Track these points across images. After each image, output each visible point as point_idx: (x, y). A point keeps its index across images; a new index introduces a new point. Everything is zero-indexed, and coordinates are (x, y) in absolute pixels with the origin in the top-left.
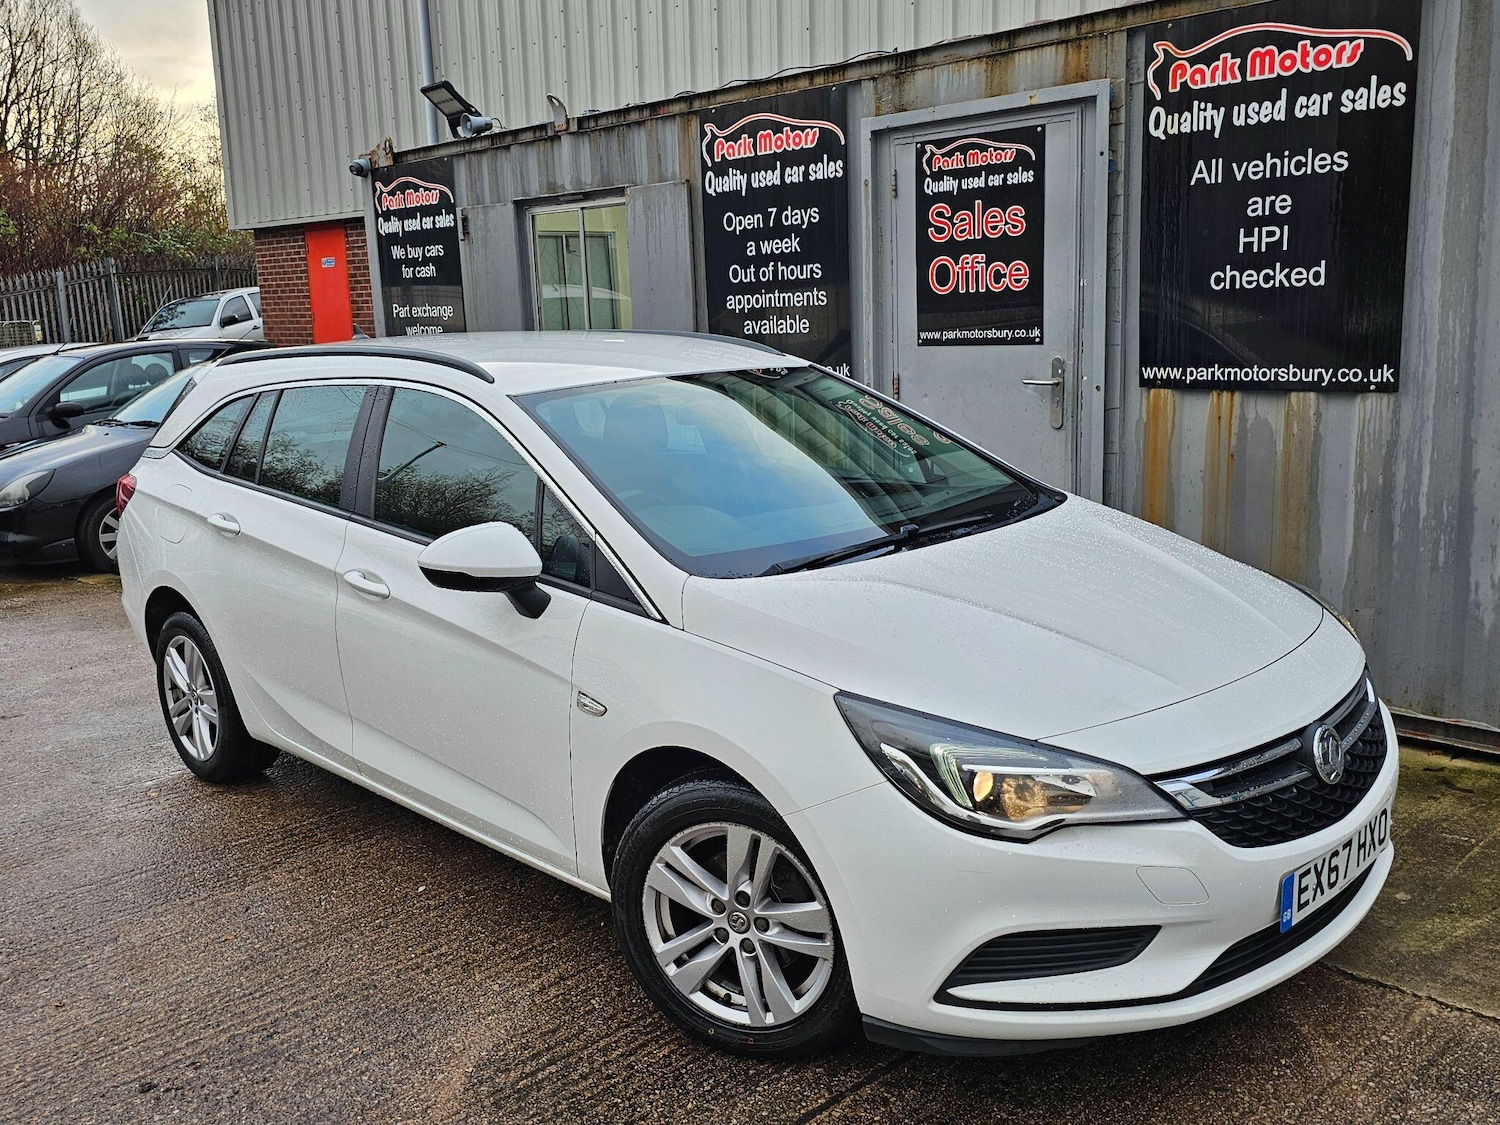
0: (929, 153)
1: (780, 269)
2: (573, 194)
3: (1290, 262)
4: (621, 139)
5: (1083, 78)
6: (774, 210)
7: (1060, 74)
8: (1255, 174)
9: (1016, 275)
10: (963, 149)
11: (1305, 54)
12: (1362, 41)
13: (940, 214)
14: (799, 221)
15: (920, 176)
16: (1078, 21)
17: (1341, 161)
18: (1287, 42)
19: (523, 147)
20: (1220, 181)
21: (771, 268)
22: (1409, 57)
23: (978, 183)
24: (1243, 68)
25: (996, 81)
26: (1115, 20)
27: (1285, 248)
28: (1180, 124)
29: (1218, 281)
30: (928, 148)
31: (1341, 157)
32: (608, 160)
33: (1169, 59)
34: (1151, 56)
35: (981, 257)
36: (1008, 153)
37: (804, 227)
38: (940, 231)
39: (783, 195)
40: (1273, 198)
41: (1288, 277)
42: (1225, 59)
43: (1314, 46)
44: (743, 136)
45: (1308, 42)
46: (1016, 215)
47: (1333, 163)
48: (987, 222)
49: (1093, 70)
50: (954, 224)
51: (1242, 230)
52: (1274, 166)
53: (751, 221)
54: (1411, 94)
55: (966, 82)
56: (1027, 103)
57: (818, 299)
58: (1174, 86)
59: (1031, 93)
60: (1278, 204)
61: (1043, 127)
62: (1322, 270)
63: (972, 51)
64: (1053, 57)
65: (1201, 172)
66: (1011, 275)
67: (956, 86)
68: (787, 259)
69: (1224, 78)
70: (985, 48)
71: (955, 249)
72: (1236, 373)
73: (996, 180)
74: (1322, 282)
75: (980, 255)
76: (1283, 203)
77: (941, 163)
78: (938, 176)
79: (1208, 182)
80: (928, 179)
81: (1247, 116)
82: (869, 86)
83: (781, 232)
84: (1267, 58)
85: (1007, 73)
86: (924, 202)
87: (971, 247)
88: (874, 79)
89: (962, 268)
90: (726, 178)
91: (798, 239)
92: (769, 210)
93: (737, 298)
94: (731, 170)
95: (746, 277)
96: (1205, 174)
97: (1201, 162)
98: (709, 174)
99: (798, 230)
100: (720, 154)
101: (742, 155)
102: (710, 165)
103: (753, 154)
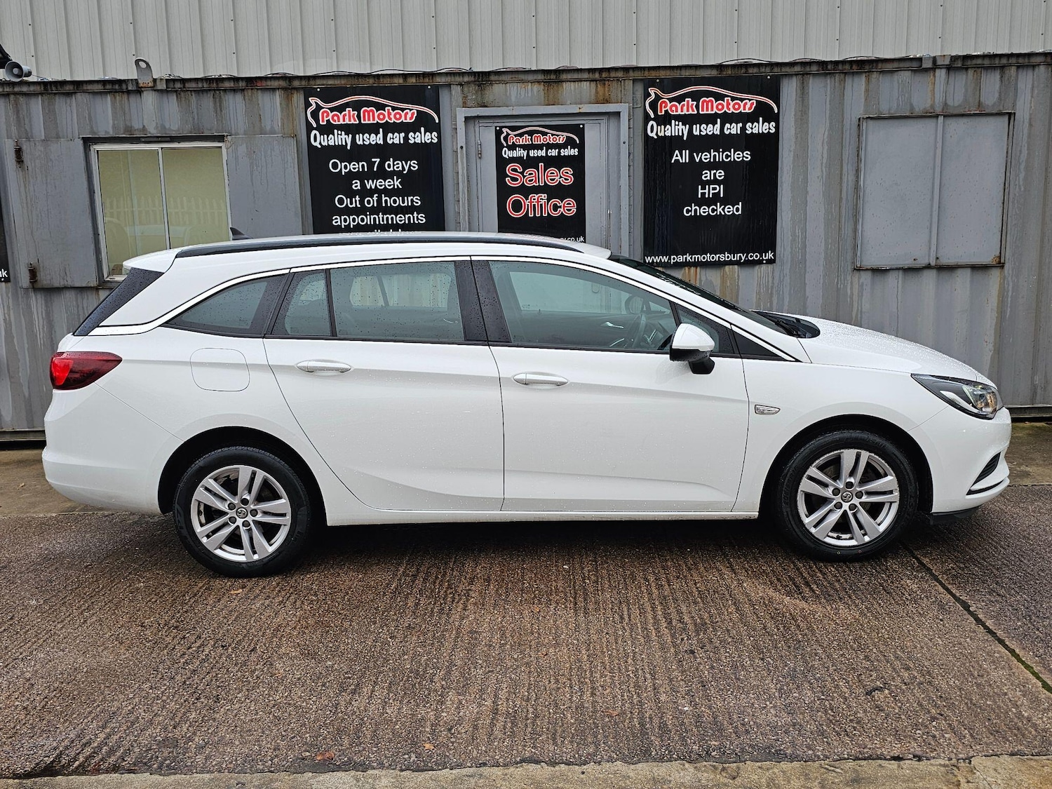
0: (505, 133)
1: (384, 199)
2: (158, 137)
3: (724, 202)
4: (217, 100)
5: (607, 101)
6: (378, 160)
7: (593, 97)
8: (706, 159)
9: (568, 207)
10: (531, 133)
11: (728, 104)
12: (755, 102)
13: (515, 170)
14: (400, 169)
15: (499, 147)
16: (601, 70)
17: (747, 156)
18: (719, 97)
19: (91, 96)
20: (687, 161)
21: (375, 198)
22: (776, 111)
23: (542, 153)
24: (697, 107)
25: (551, 96)
26: (622, 73)
27: (722, 196)
28: (665, 131)
29: (688, 211)
30: (505, 130)
31: (747, 154)
32: (198, 114)
33: (658, 98)
34: (648, 95)
35: (544, 196)
36: (561, 138)
37: (405, 172)
38: (514, 179)
39: (385, 151)
40: (715, 171)
41: (723, 210)
42: (688, 101)
43: (732, 100)
44: (347, 109)
45: (730, 98)
46: (567, 173)
47: (743, 156)
48: (547, 176)
49: (613, 97)
50: (524, 177)
51: (700, 187)
52: (715, 156)
53: (354, 167)
54: (777, 127)
55: (530, 95)
56: (578, 111)
57: (418, 219)
58: (661, 112)
59: (581, 106)
60: (717, 175)
61: (583, 125)
62: (740, 207)
63: (531, 77)
64: (588, 88)
65: (677, 156)
66: (564, 207)
67: (523, 96)
68: (390, 193)
69: (688, 111)
70: (540, 77)
71: (526, 191)
72: (698, 258)
73: (553, 153)
74: (740, 212)
75: (543, 195)
76: (720, 174)
77: (513, 139)
78: (512, 147)
79: (681, 161)
80: (505, 149)
81: (700, 131)
82: (456, 90)
83: (383, 174)
84: (710, 104)
85: (558, 93)
86: (501, 163)
87: (537, 190)
88: (461, 85)
89: (531, 202)
90: (331, 136)
91: (400, 180)
92: (373, 160)
93: (343, 218)
94: (336, 131)
95: (351, 204)
96: (679, 158)
97: (677, 152)
98: (314, 132)
99: (399, 174)
100: (326, 119)
101: (347, 121)
102: (315, 126)
103: (358, 122)
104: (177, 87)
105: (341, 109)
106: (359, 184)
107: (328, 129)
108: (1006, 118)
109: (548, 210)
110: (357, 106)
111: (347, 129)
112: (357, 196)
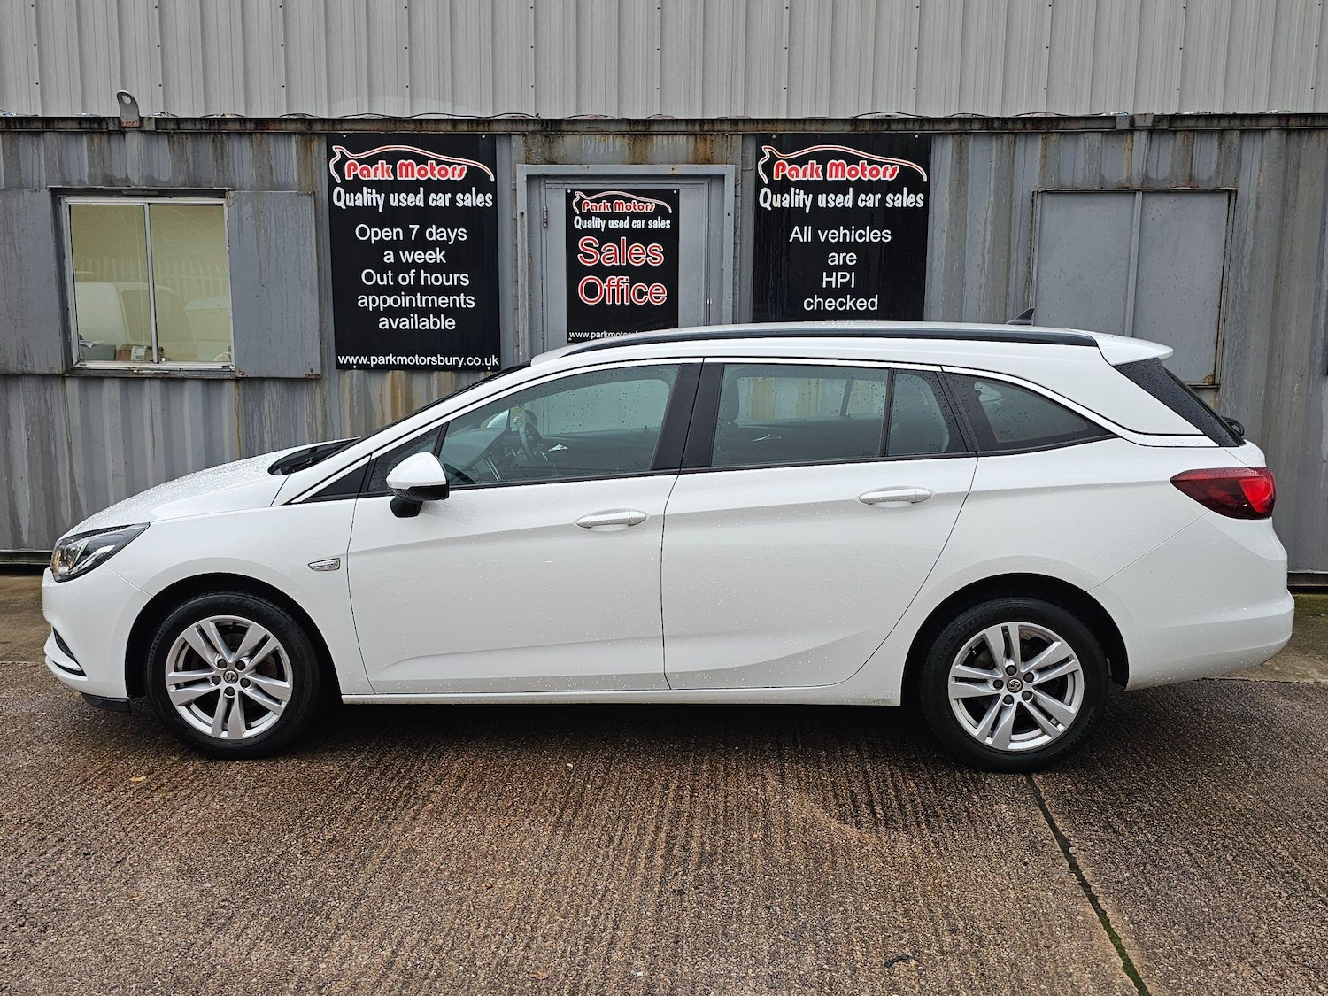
0: (578, 198)
1: (423, 275)
2: (144, 190)
3: (856, 294)
4: (219, 145)
5: (709, 162)
6: (417, 227)
7: (691, 156)
8: (833, 238)
9: (656, 294)
10: (611, 199)
11: (864, 169)
12: (898, 167)
13: (589, 245)
14: (445, 238)
15: (570, 215)
16: (702, 121)
17: (887, 236)
18: (853, 160)
19: (63, 137)
20: (810, 240)
21: (412, 275)
22: (925, 180)
23: (624, 224)
24: (824, 171)
25: (637, 153)
26: (729, 125)
27: (853, 286)
29: (809, 304)
30: (578, 194)
31: (886, 233)
32: (194, 162)
33: (773, 159)
34: (761, 155)
35: (626, 279)
36: (650, 205)
37: (450, 243)
38: (589, 257)
39: (426, 216)
40: (845, 254)
41: (855, 303)
42: (812, 164)
43: (869, 164)
44: (380, 162)
45: (866, 162)
46: (656, 250)
47: (882, 236)
48: (631, 254)
49: (716, 154)
50: (601, 253)
51: (825, 273)
52: (845, 235)
53: (387, 234)
54: (926, 201)
55: (611, 150)
56: (669, 172)
57: (465, 302)
58: (777, 176)
59: (674, 166)
60: (848, 258)
61: (678, 190)
62: (876, 301)
63: (612, 128)
64: (685, 144)
65: (796, 233)
66: (651, 293)
67: (602, 151)
68: (431, 268)
69: (812, 176)
70: (625, 128)
71: (602, 271)
73: (638, 224)
74: (876, 308)
75: (625, 278)
76: (852, 258)
77: (588, 206)
78: (587, 216)
79: (802, 240)
80: (577, 217)
81: (827, 202)
82: (518, 141)
83: (425, 246)
84: (840, 168)
85: (647, 149)
86: (573, 235)
87: (617, 271)
88: (524, 135)
89: (609, 286)
90: (358, 194)
91: (443, 253)
92: (411, 226)
93: (371, 298)
94: (365, 188)
95: (382, 280)
96: (799, 235)
97: (797, 228)
98: (338, 189)
99: (443, 245)
100: (352, 173)
101: (379, 177)
102: (339, 181)
103: (393, 178)
104: (169, 128)
105: (372, 161)
106: (392, 256)
107: (354, 186)
108: (1225, 197)
109: (631, 297)
110: (392, 158)
111: (379, 186)
112: (390, 272)
